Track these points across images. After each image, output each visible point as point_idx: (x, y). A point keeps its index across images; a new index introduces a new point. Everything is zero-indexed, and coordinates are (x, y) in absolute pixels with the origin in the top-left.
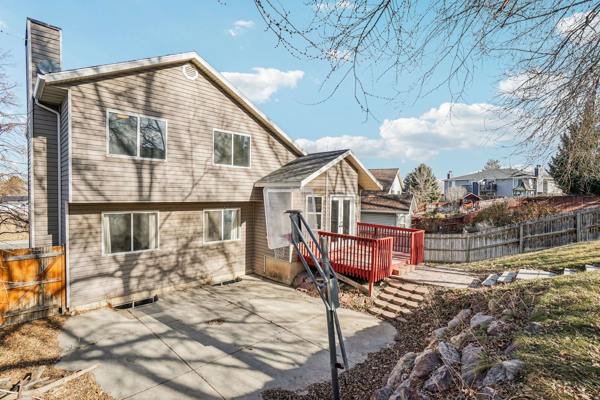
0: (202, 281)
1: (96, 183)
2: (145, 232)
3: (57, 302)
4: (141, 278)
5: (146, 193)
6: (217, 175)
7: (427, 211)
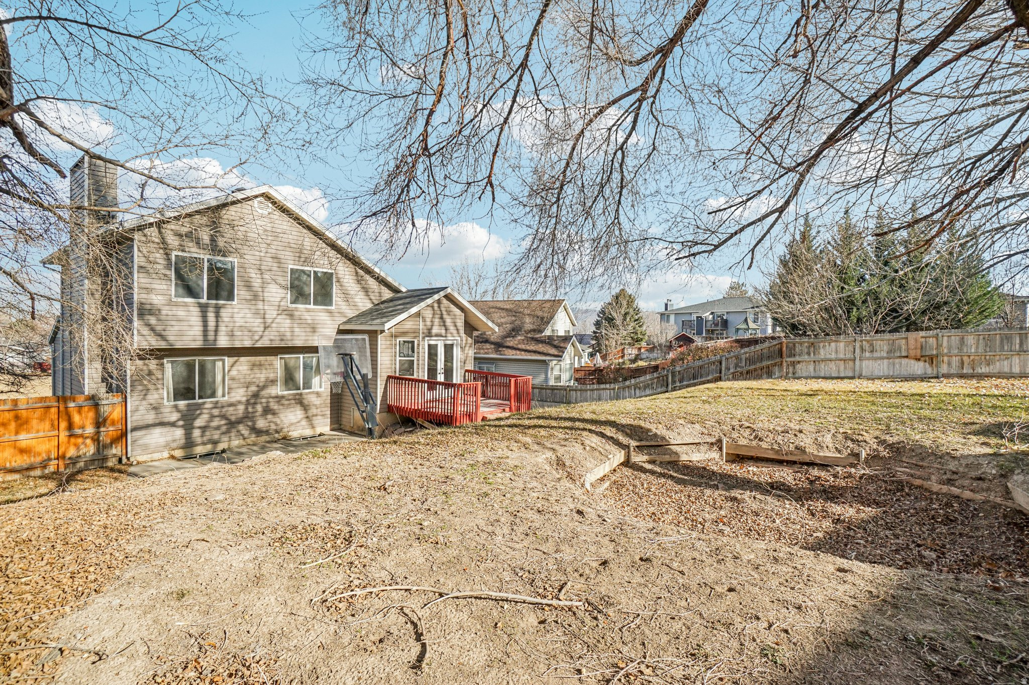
0: (277, 435)
1: (159, 328)
2: (210, 380)
3: (116, 450)
4: (204, 429)
5: (211, 337)
6: (291, 316)
7: (626, 358)
